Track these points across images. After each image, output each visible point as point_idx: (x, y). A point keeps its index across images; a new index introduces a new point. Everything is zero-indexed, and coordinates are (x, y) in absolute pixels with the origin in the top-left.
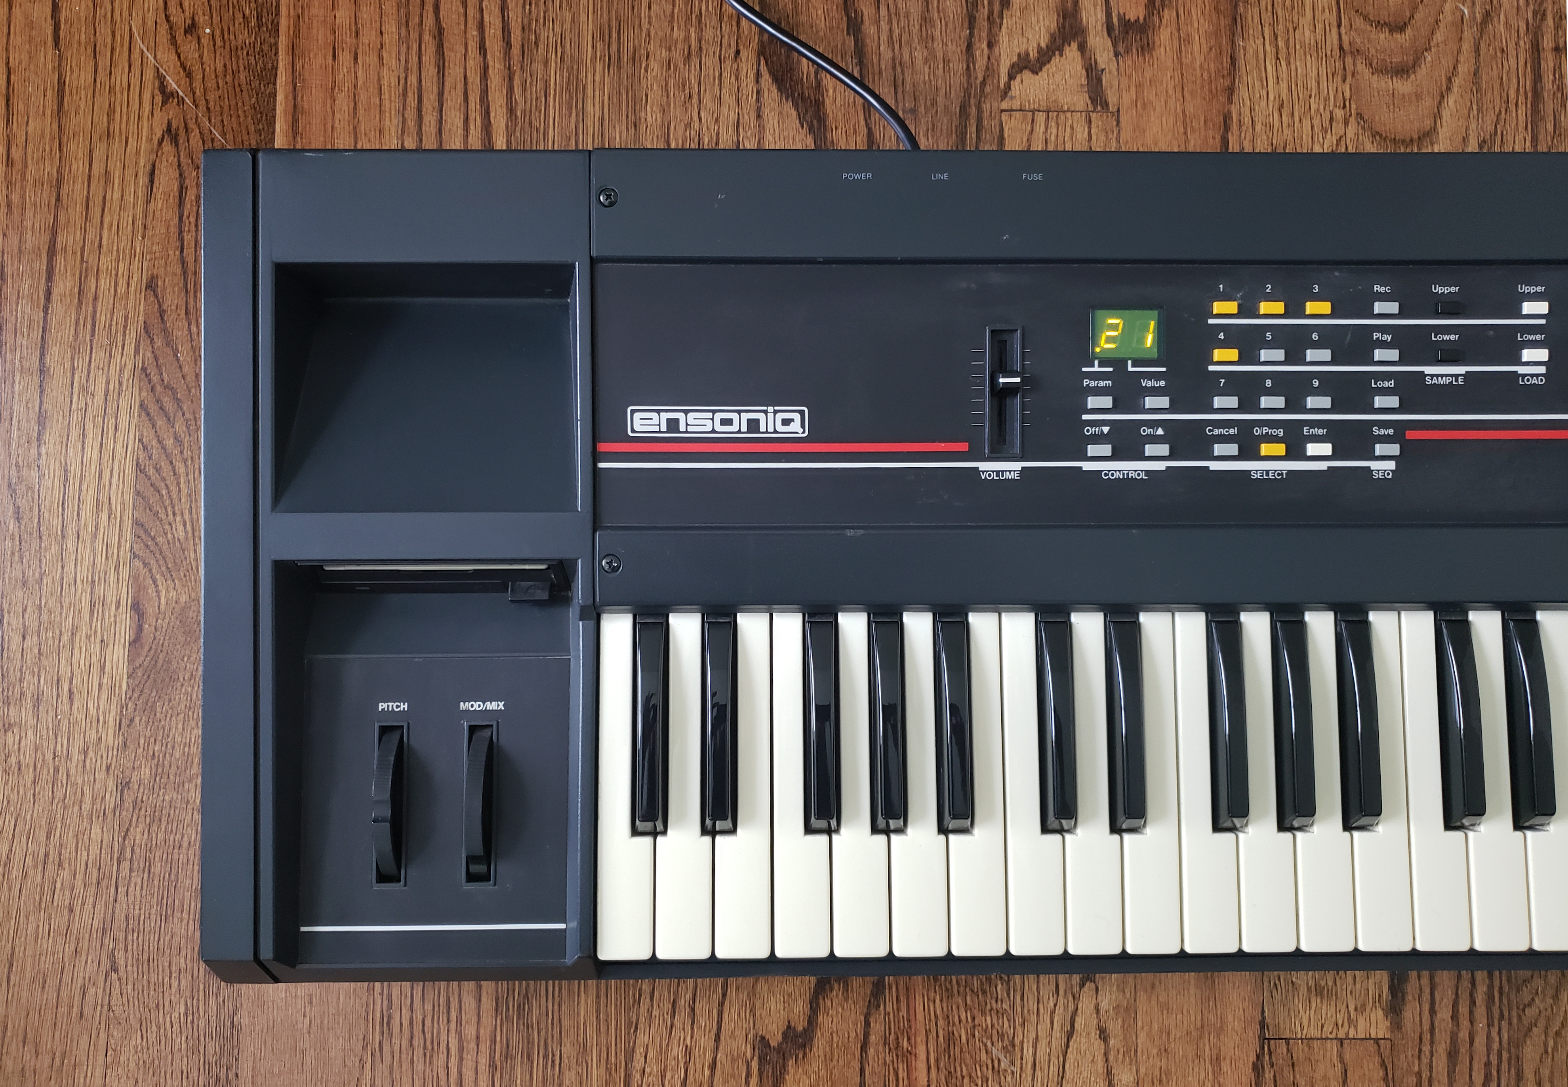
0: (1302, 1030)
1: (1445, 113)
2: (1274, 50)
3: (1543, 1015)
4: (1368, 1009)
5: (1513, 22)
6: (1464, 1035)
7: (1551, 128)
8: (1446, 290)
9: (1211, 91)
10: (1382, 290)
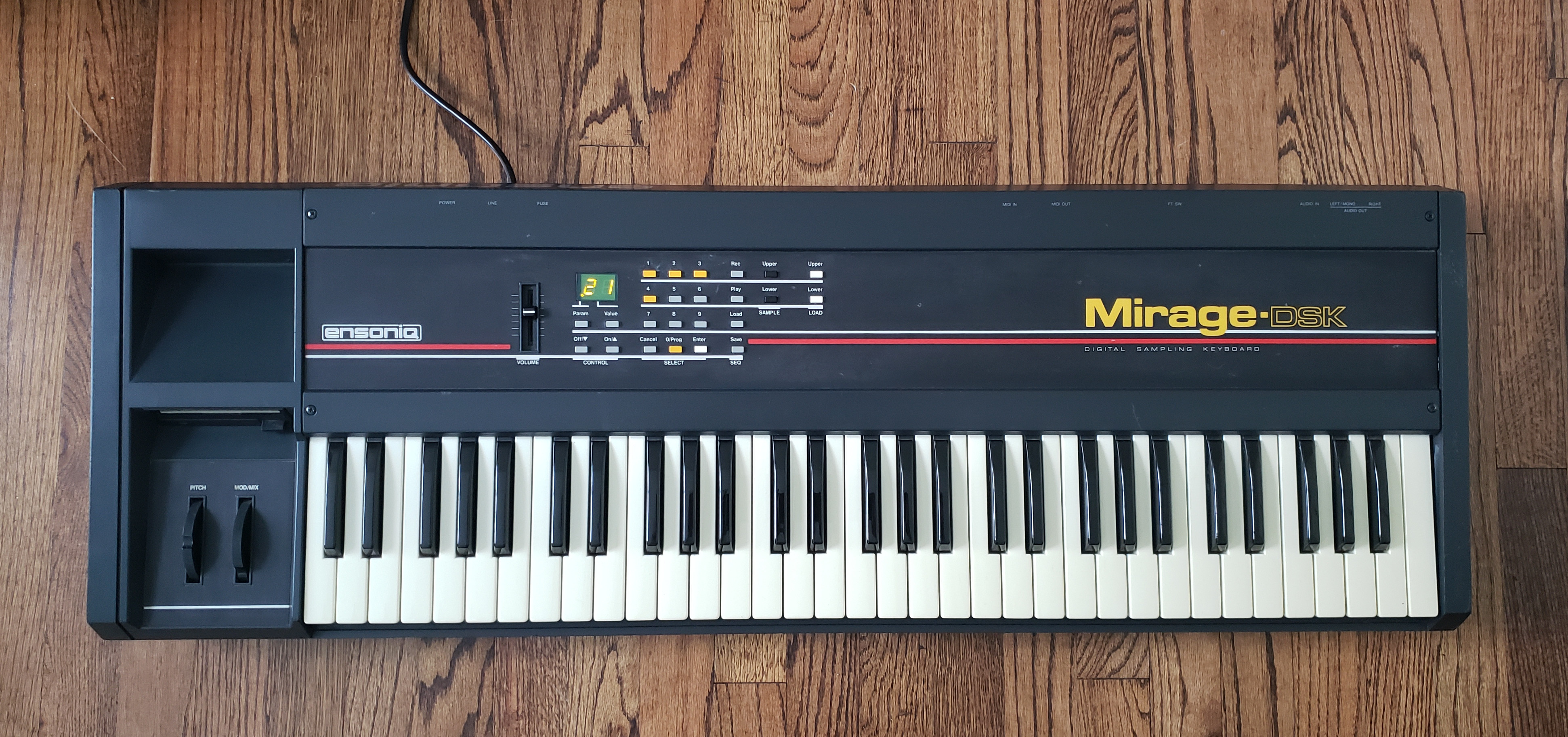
0: (736, 678)
1: (840, 149)
2: (742, 110)
3: (874, 669)
4: (774, 666)
5: (883, 94)
6: (828, 680)
7: (901, 157)
8: (770, 264)
9: (704, 134)
10: (736, 264)
